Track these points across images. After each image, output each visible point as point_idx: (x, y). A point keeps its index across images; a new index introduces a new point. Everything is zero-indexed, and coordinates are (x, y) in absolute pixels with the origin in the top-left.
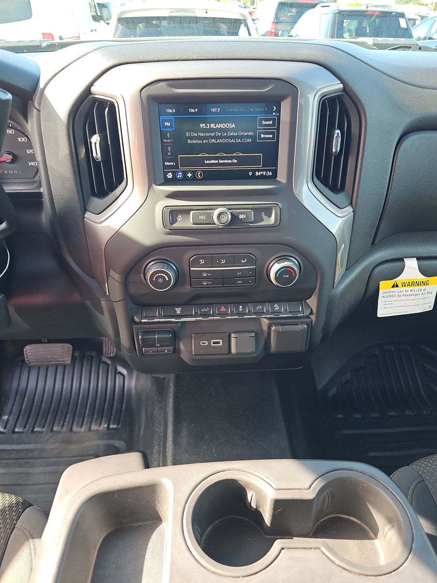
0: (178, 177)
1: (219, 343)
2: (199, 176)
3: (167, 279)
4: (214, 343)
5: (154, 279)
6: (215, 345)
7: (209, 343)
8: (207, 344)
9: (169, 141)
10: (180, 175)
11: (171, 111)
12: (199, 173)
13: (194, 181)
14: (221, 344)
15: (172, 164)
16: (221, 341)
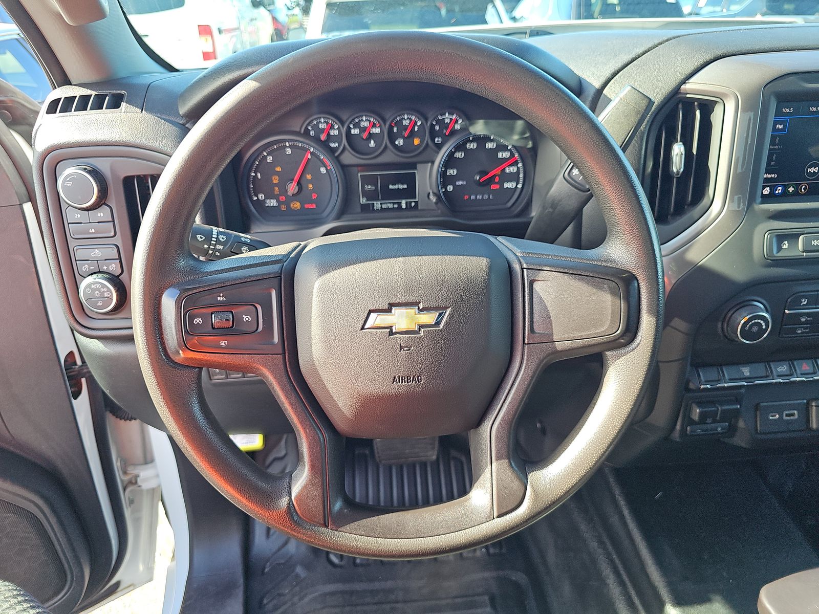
0: (777, 192)
1: (793, 415)
2: (803, 191)
3: (764, 327)
4: (787, 415)
5: (747, 328)
6: (788, 418)
7: (781, 416)
8: (777, 416)
9: (777, 147)
10: (779, 190)
11: (787, 110)
12: (804, 187)
13: (796, 196)
14: (796, 417)
15: (773, 175)
16: (796, 412)
